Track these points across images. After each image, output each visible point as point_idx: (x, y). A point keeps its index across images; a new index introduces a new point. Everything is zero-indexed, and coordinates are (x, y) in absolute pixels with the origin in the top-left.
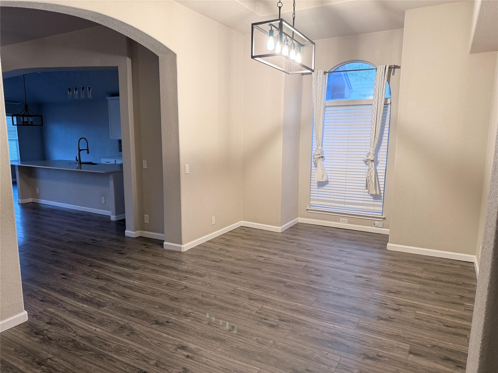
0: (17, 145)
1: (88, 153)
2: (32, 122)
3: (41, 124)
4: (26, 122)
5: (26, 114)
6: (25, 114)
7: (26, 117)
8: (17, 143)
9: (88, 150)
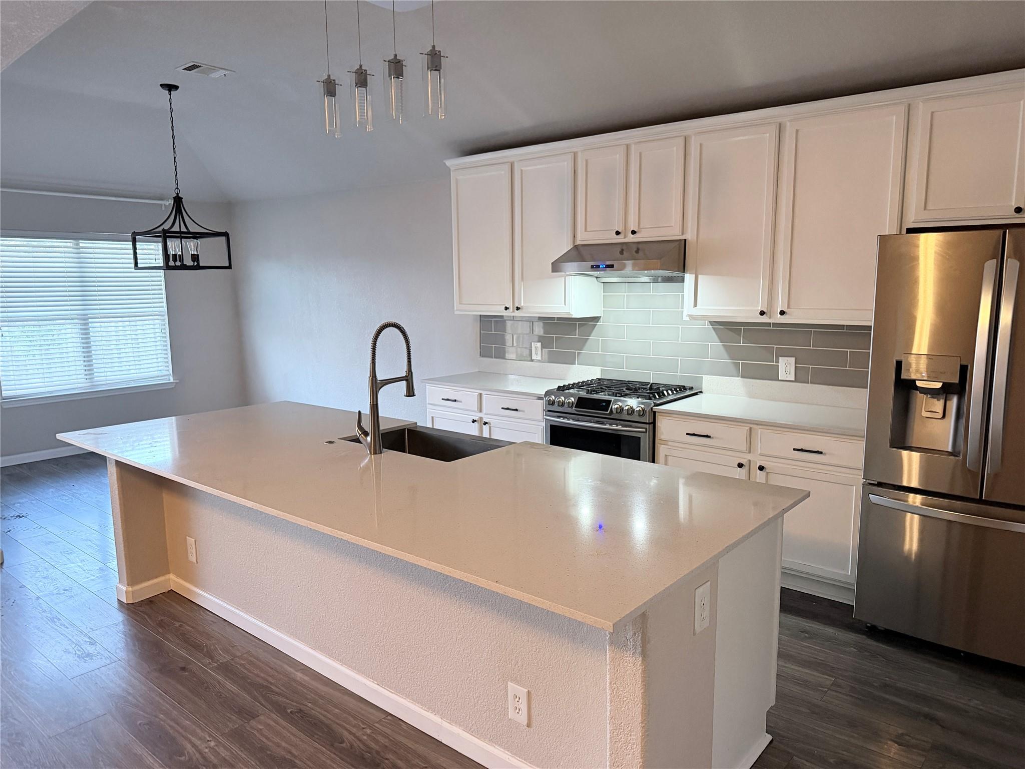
0: (164, 329)
1: (410, 393)
2: (195, 258)
3: (227, 265)
4: (175, 256)
5: (176, 228)
6: (173, 230)
7: (178, 241)
8: (164, 325)
9: (408, 379)
